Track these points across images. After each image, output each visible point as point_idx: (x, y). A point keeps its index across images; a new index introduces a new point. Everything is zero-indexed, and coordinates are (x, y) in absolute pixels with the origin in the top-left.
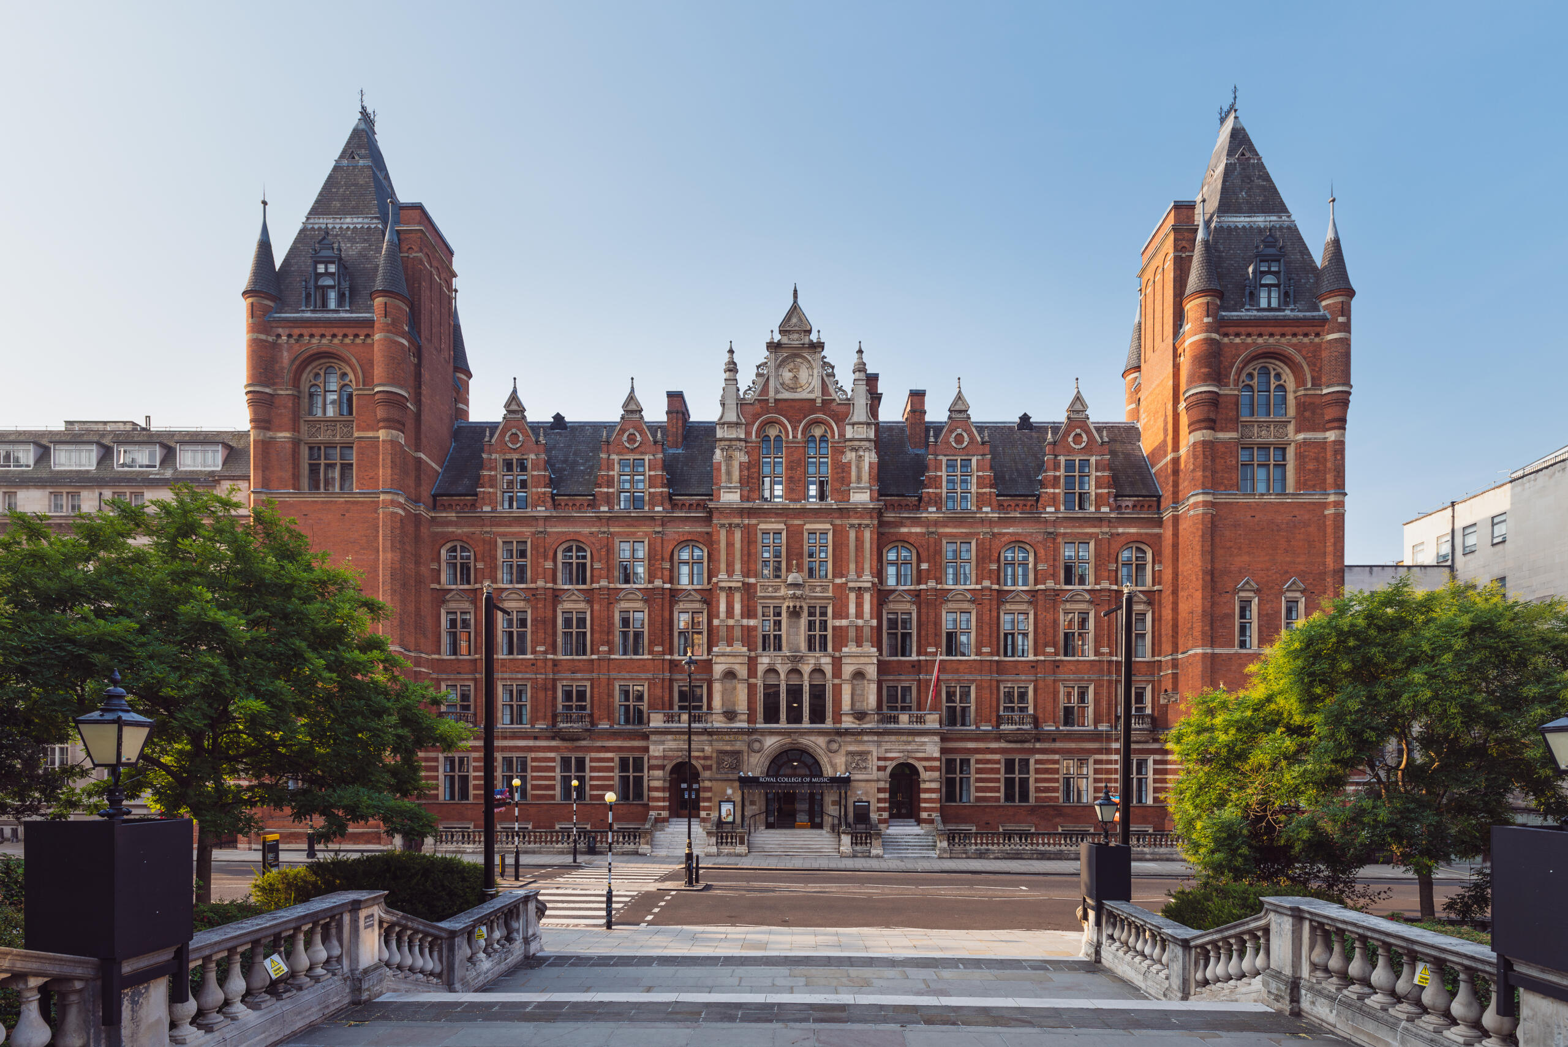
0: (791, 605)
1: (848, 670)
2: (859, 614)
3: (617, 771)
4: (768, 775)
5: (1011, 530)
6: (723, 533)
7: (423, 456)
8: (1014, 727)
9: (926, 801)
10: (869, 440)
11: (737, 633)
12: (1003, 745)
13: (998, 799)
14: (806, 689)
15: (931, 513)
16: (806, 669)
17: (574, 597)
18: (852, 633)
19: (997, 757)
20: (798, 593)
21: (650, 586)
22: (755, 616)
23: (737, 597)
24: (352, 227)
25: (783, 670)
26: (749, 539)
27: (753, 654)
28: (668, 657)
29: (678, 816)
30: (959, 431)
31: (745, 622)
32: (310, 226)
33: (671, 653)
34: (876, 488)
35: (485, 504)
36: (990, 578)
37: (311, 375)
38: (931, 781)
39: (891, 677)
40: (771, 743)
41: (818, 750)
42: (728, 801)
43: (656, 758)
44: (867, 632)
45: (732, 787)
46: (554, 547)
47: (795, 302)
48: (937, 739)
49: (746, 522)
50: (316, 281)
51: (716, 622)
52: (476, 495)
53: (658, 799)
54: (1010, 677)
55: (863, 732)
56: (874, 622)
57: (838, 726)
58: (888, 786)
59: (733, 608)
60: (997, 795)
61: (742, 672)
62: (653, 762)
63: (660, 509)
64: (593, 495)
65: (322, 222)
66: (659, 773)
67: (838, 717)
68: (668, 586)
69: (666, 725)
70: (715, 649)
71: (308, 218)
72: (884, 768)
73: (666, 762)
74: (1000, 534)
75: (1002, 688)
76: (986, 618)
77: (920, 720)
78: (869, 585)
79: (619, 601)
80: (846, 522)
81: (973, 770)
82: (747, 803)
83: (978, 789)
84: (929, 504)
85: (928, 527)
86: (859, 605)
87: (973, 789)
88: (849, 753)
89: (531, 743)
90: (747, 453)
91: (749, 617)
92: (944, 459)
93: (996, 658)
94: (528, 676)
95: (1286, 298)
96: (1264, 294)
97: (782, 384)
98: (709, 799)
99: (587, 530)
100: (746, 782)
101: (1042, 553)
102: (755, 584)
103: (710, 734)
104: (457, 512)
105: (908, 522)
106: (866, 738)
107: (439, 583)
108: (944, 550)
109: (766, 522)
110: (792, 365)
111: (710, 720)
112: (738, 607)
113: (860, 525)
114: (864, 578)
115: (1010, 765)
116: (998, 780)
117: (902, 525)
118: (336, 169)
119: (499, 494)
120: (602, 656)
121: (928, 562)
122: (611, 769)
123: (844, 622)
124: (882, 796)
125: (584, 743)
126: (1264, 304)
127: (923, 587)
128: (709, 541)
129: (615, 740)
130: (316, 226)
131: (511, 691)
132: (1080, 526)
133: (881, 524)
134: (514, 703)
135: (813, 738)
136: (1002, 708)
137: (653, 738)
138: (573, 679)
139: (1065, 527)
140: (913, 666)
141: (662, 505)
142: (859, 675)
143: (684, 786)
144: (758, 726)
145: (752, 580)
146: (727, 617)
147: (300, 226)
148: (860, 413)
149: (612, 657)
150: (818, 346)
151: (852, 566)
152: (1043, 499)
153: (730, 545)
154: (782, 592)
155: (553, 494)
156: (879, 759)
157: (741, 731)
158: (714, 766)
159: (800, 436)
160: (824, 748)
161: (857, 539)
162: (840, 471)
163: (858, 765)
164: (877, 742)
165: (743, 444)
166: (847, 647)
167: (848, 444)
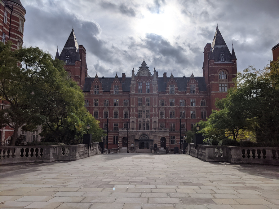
0: (143, 110)
1: (153, 121)
2: (155, 112)
3: (113, 138)
4: (139, 139)
5: (181, 97)
6: (132, 98)
9: (167, 144)
10: (156, 83)
11: (134, 115)
14: (146, 124)
16: (146, 121)
17: (106, 109)
18: (154, 115)
19: (179, 136)
20: (145, 108)
21: (119, 107)
22: (137, 112)
23: (134, 109)
24: (71, 49)
25: (142, 121)
26: (136, 99)
27: (137, 118)
29: (124, 146)
30: (172, 81)
31: (135, 113)
32: (64, 49)
33: (123, 118)
34: (157, 91)
35: (91, 93)
36: (178, 105)
38: (168, 140)
39: (161, 122)
40: (140, 133)
42: (133, 144)
44: (156, 115)
45: (133, 141)
46: (103, 100)
47: (144, 60)
48: (169, 133)
49: (136, 96)
50: (66, 58)
51: (131, 113)
52: (90, 91)
53: (121, 143)
54: (182, 122)
55: (156, 132)
56: (157, 113)
57: (151, 131)
58: (160, 141)
61: (135, 121)
62: (120, 137)
63: (121, 94)
64: (110, 91)
65: (67, 48)
66: (120, 139)
67: (151, 129)
68: (122, 107)
69: (122, 130)
70: (130, 117)
71: (64, 47)
72: (159, 138)
73: (122, 137)
74: (179, 98)
76: (177, 112)
77: (166, 130)
79: (114, 109)
80: (152, 96)
81: (175, 138)
82: (136, 144)
84: (167, 93)
85: (167, 96)
86: (155, 110)
88: (153, 135)
92: (169, 85)
93: (179, 119)
97: (142, 74)
98: (129, 144)
99: (109, 97)
100: (136, 140)
101: (187, 101)
103: (130, 132)
105: (163, 96)
106: (156, 133)
109: (139, 96)
110: (143, 71)
111: (129, 129)
112: (134, 111)
113: (155, 97)
114: (156, 106)
116: (179, 140)
118: (68, 39)
119: (94, 91)
120: (111, 118)
121: (167, 102)
123: (152, 113)
124: (159, 143)
126: (222, 61)
127: (166, 107)
128: (129, 99)
129: (113, 133)
132: (193, 96)
133: (159, 96)
135: (147, 133)
137: (120, 133)
138: (106, 123)
139: (191, 96)
140: (164, 120)
142: (155, 122)
143: (125, 141)
144: (138, 130)
145: (137, 106)
148: (155, 78)
149: (113, 119)
150: (148, 68)
151: (154, 104)
152: (187, 92)
153: (133, 100)
154: (142, 108)
155: (103, 91)
156: (159, 136)
157: (135, 132)
158: (131, 138)
159: (145, 82)
160: (149, 134)
161: (154, 99)
162: (151, 88)
163: (155, 137)
164: (158, 133)
165: (135, 84)
166: (153, 117)
167: (153, 83)
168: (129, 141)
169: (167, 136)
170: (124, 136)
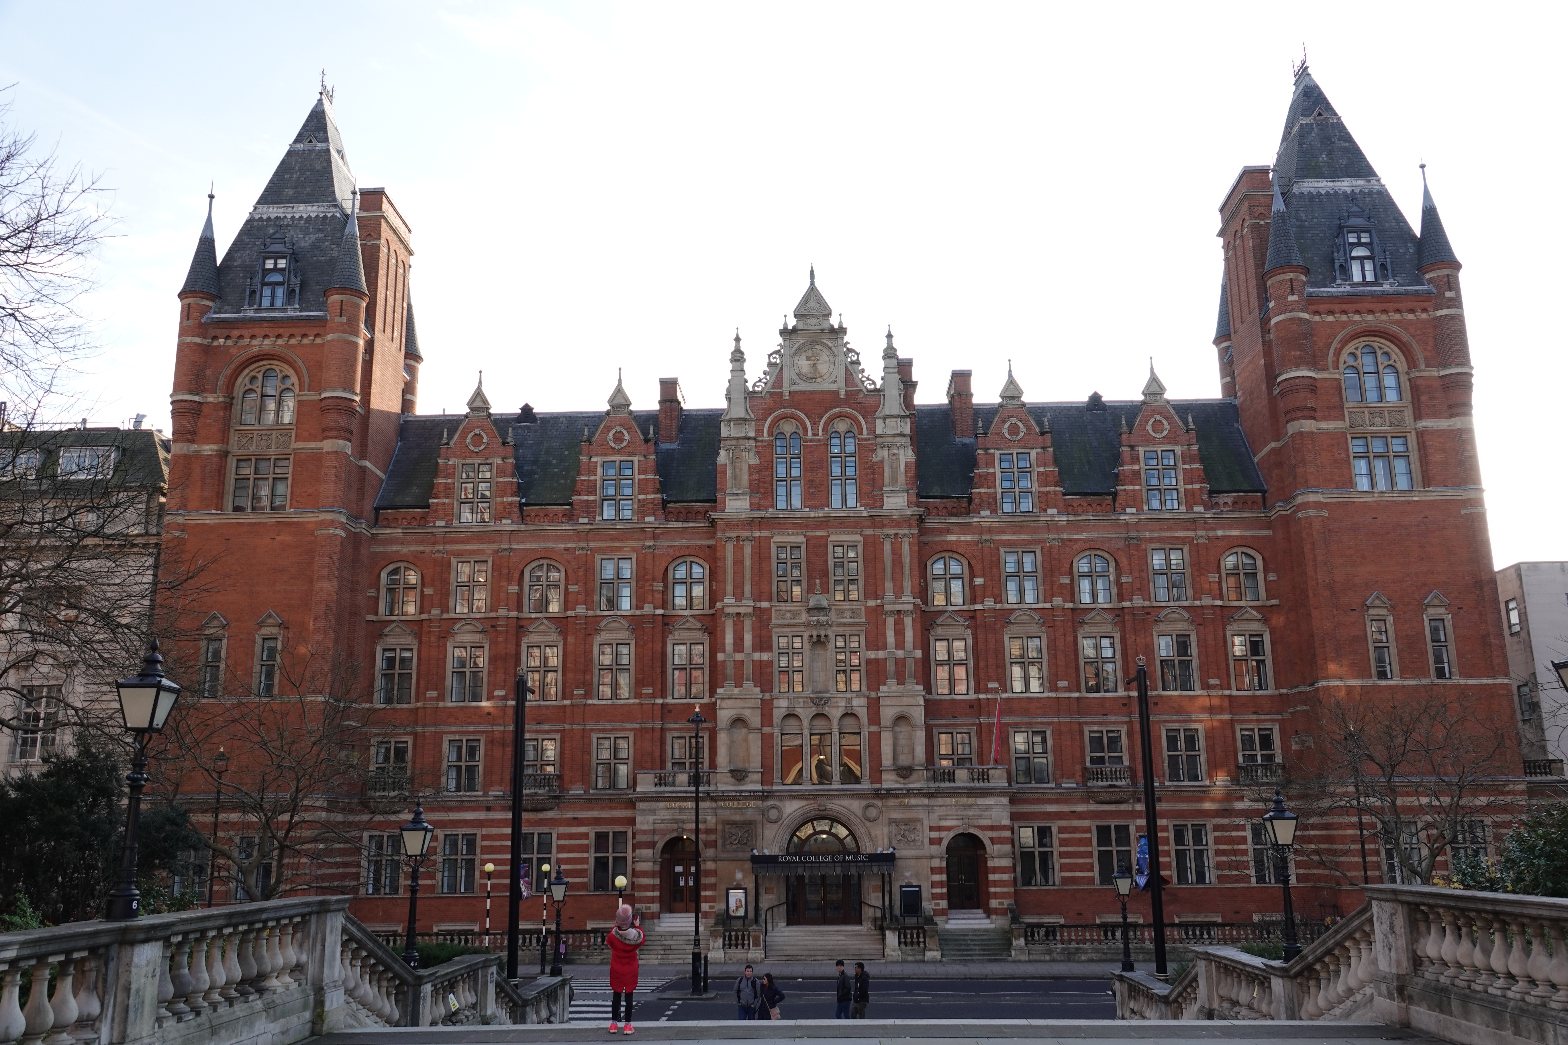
0: (815, 634)
1: (888, 714)
2: (900, 644)
3: (592, 850)
4: (788, 854)
5: (1084, 535)
6: (729, 547)
7: (368, 464)
8: (1105, 783)
9: (996, 884)
10: (905, 436)
11: (748, 670)
12: (1093, 807)
13: (1091, 880)
14: (835, 738)
15: (984, 518)
16: (835, 713)
17: (542, 628)
18: (891, 668)
19: (1086, 823)
20: (823, 619)
21: (638, 612)
22: (770, 649)
23: (747, 624)
24: (305, 216)
25: (805, 714)
26: (762, 553)
27: (767, 696)
28: (659, 701)
29: (671, 911)
30: (1013, 420)
31: (757, 656)
32: (257, 217)
33: (663, 696)
34: (914, 491)
35: (438, 518)
36: (1061, 595)
37: (247, 378)
38: (1000, 857)
39: (943, 722)
40: (790, 810)
41: (853, 817)
42: (738, 887)
43: (645, 832)
44: (910, 665)
45: (742, 870)
46: (521, 567)
47: (812, 283)
48: (1005, 800)
49: (757, 534)
50: (263, 278)
51: (720, 657)
52: (428, 506)
53: (646, 888)
54: (1096, 719)
55: (909, 793)
56: (919, 654)
57: (877, 786)
58: (944, 864)
59: (742, 639)
60: (1090, 874)
61: (755, 719)
62: (640, 838)
63: (652, 519)
64: (570, 504)
65: (274, 211)
66: (647, 853)
67: (877, 773)
68: (660, 612)
69: (658, 789)
70: (720, 691)
71: (255, 208)
72: (939, 841)
73: (656, 838)
74: (1071, 540)
75: (1086, 734)
76: (1060, 644)
77: (984, 776)
78: (911, 607)
79: (597, 632)
80: (878, 531)
81: (1055, 842)
82: (762, 891)
83: (1064, 868)
84: (981, 506)
85: (981, 534)
86: (899, 633)
87: (1057, 867)
88: (891, 822)
89: (482, 815)
90: (758, 453)
91: (762, 650)
92: (997, 453)
93: (1076, 695)
94: (482, 728)
95: (1382, 271)
96: (1355, 266)
97: (799, 374)
98: (713, 887)
99: (562, 546)
100: (761, 862)
101: (1124, 562)
102: (769, 610)
103: (714, 799)
104: (404, 528)
105: (956, 528)
106: (913, 801)
107: (376, 613)
108: (1002, 561)
109: (782, 534)
110: (809, 353)
111: (712, 781)
112: (748, 638)
113: (896, 535)
114: (905, 599)
115: (1103, 833)
116: (1090, 855)
117: (949, 532)
118: (289, 154)
119: (456, 505)
120: (577, 701)
121: (983, 576)
122: (584, 849)
123: (881, 654)
124: (937, 878)
125: (550, 814)
126: (1357, 277)
127: (978, 607)
128: (712, 556)
129: (592, 809)
130: (265, 217)
131: (460, 749)
132: (1169, 529)
133: (922, 531)
134: (463, 764)
135: (845, 802)
136: (1088, 759)
137: (641, 805)
138: (537, 732)
139: (1150, 531)
140: (971, 707)
141: (654, 514)
142: (902, 719)
143: (679, 869)
144: (775, 788)
145: (765, 605)
146: (735, 651)
147: (245, 217)
148: (892, 405)
149: (589, 702)
150: (841, 331)
151: (889, 585)
152: (1121, 498)
153: (738, 562)
154: (803, 619)
155: (521, 505)
156: (931, 829)
157: (753, 796)
158: (719, 842)
159: (820, 432)
160: (860, 814)
161: (893, 552)
162: (869, 471)
163: (904, 836)
164: (928, 806)
165: (752, 443)
166: (885, 684)
167: (879, 440)
168: (710, 865)
170: (674, 835)
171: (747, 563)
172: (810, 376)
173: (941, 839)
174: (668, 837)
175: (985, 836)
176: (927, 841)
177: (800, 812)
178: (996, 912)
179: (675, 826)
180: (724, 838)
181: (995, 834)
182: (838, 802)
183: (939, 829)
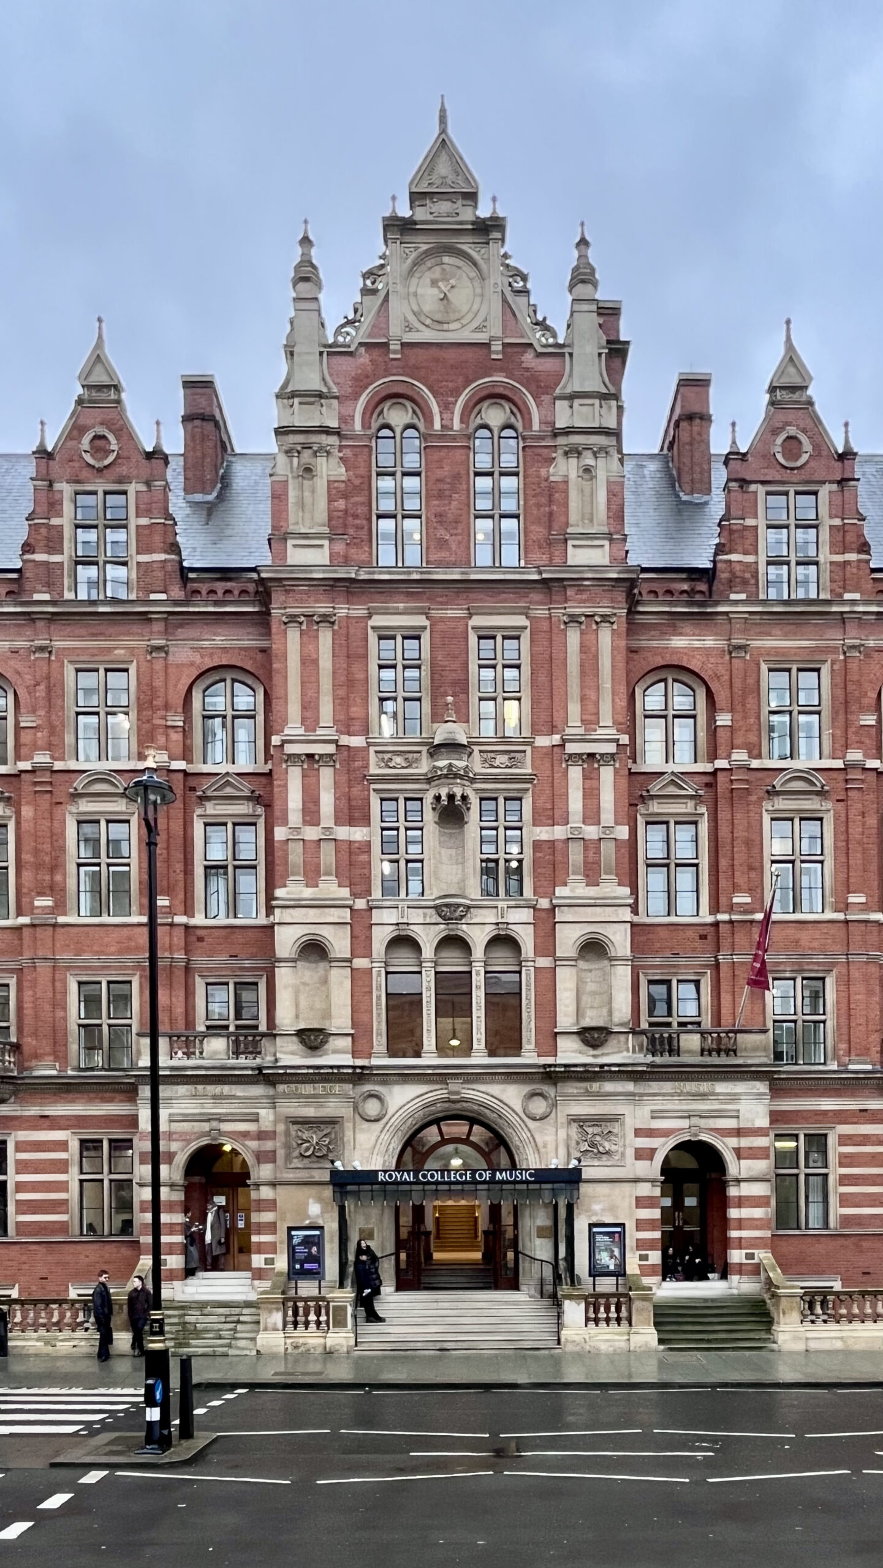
0: (444, 792)
1: (569, 935)
2: (592, 815)
11: (328, 856)
14: (478, 979)
15: (737, 604)
16: (478, 937)
18: (576, 855)
20: (458, 764)
21: (141, 764)
22: (366, 820)
23: (326, 776)
25: (426, 937)
26: (351, 649)
27: (361, 903)
28: (181, 920)
31: (344, 833)
33: (189, 911)
34: (620, 538)
36: (862, 745)
38: (748, 1180)
40: (402, 1102)
41: (506, 1112)
44: (608, 851)
45: (320, 1200)
48: (763, 1087)
49: (343, 609)
51: (280, 833)
55: (603, 1072)
57: (550, 1060)
58: (657, 1191)
59: (317, 802)
61: (339, 943)
64: (18, 570)
66: (160, 1170)
67: (550, 1038)
68: (180, 765)
69: (175, 1062)
70: (281, 895)
72: (649, 1154)
74: (880, 650)
77: (726, 1046)
78: (609, 748)
79: (71, 798)
80: (558, 609)
84: (732, 586)
85: (728, 636)
86: (591, 794)
88: (572, 1120)
91: (351, 822)
92: (762, 491)
99: (5, 645)
100: (349, 1181)
102: (365, 750)
103: (271, 1079)
105: (687, 624)
106: (609, 1087)
108: (763, 686)
111: (271, 1048)
112: (327, 801)
114: (600, 733)
120: (41, 917)
121: (731, 710)
122: (62, 1167)
123: (559, 832)
124: (647, 1212)
127: (720, 764)
128: (265, 669)
129: (70, 1101)
133: (633, 628)
135: (495, 1089)
137: (145, 1091)
140: (702, 935)
142: (592, 946)
144: (374, 1061)
145: (358, 741)
146: (305, 823)
149: (62, 920)
151: (574, 709)
153: (309, 662)
154: (424, 767)
156: (638, 1133)
157: (338, 1074)
158: (281, 1153)
159: (457, 425)
160: (518, 1108)
161: (584, 648)
162: (544, 500)
163: (593, 1145)
164: (633, 1094)
165: (333, 440)
166: (565, 884)
167: (561, 440)
169: (739, 1132)
170: (205, 1141)
171: (326, 662)
172: (438, 317)
173: (653, 1151)
174: (194, 1146)
175: (726, 1147)
176: (630, 1153)
177: (419, 1103)
178: (740, 1269)
179: (206, 1127)
180: (287, 1146)
181: (745, 1142)
182: (482, 1087)
183: (650, 1133)
